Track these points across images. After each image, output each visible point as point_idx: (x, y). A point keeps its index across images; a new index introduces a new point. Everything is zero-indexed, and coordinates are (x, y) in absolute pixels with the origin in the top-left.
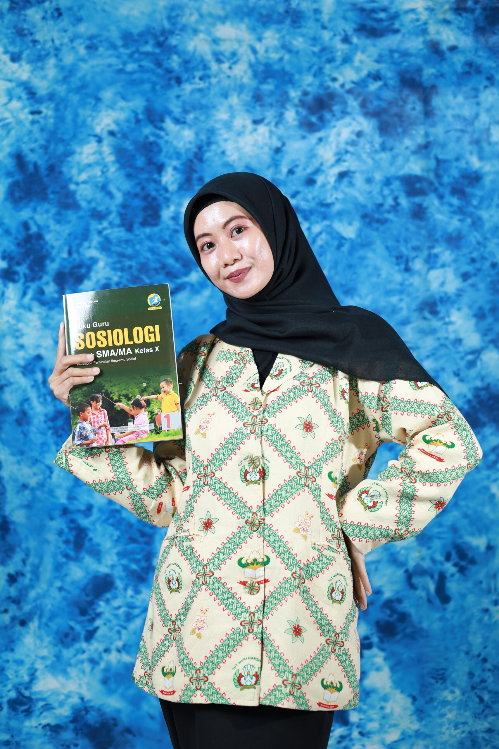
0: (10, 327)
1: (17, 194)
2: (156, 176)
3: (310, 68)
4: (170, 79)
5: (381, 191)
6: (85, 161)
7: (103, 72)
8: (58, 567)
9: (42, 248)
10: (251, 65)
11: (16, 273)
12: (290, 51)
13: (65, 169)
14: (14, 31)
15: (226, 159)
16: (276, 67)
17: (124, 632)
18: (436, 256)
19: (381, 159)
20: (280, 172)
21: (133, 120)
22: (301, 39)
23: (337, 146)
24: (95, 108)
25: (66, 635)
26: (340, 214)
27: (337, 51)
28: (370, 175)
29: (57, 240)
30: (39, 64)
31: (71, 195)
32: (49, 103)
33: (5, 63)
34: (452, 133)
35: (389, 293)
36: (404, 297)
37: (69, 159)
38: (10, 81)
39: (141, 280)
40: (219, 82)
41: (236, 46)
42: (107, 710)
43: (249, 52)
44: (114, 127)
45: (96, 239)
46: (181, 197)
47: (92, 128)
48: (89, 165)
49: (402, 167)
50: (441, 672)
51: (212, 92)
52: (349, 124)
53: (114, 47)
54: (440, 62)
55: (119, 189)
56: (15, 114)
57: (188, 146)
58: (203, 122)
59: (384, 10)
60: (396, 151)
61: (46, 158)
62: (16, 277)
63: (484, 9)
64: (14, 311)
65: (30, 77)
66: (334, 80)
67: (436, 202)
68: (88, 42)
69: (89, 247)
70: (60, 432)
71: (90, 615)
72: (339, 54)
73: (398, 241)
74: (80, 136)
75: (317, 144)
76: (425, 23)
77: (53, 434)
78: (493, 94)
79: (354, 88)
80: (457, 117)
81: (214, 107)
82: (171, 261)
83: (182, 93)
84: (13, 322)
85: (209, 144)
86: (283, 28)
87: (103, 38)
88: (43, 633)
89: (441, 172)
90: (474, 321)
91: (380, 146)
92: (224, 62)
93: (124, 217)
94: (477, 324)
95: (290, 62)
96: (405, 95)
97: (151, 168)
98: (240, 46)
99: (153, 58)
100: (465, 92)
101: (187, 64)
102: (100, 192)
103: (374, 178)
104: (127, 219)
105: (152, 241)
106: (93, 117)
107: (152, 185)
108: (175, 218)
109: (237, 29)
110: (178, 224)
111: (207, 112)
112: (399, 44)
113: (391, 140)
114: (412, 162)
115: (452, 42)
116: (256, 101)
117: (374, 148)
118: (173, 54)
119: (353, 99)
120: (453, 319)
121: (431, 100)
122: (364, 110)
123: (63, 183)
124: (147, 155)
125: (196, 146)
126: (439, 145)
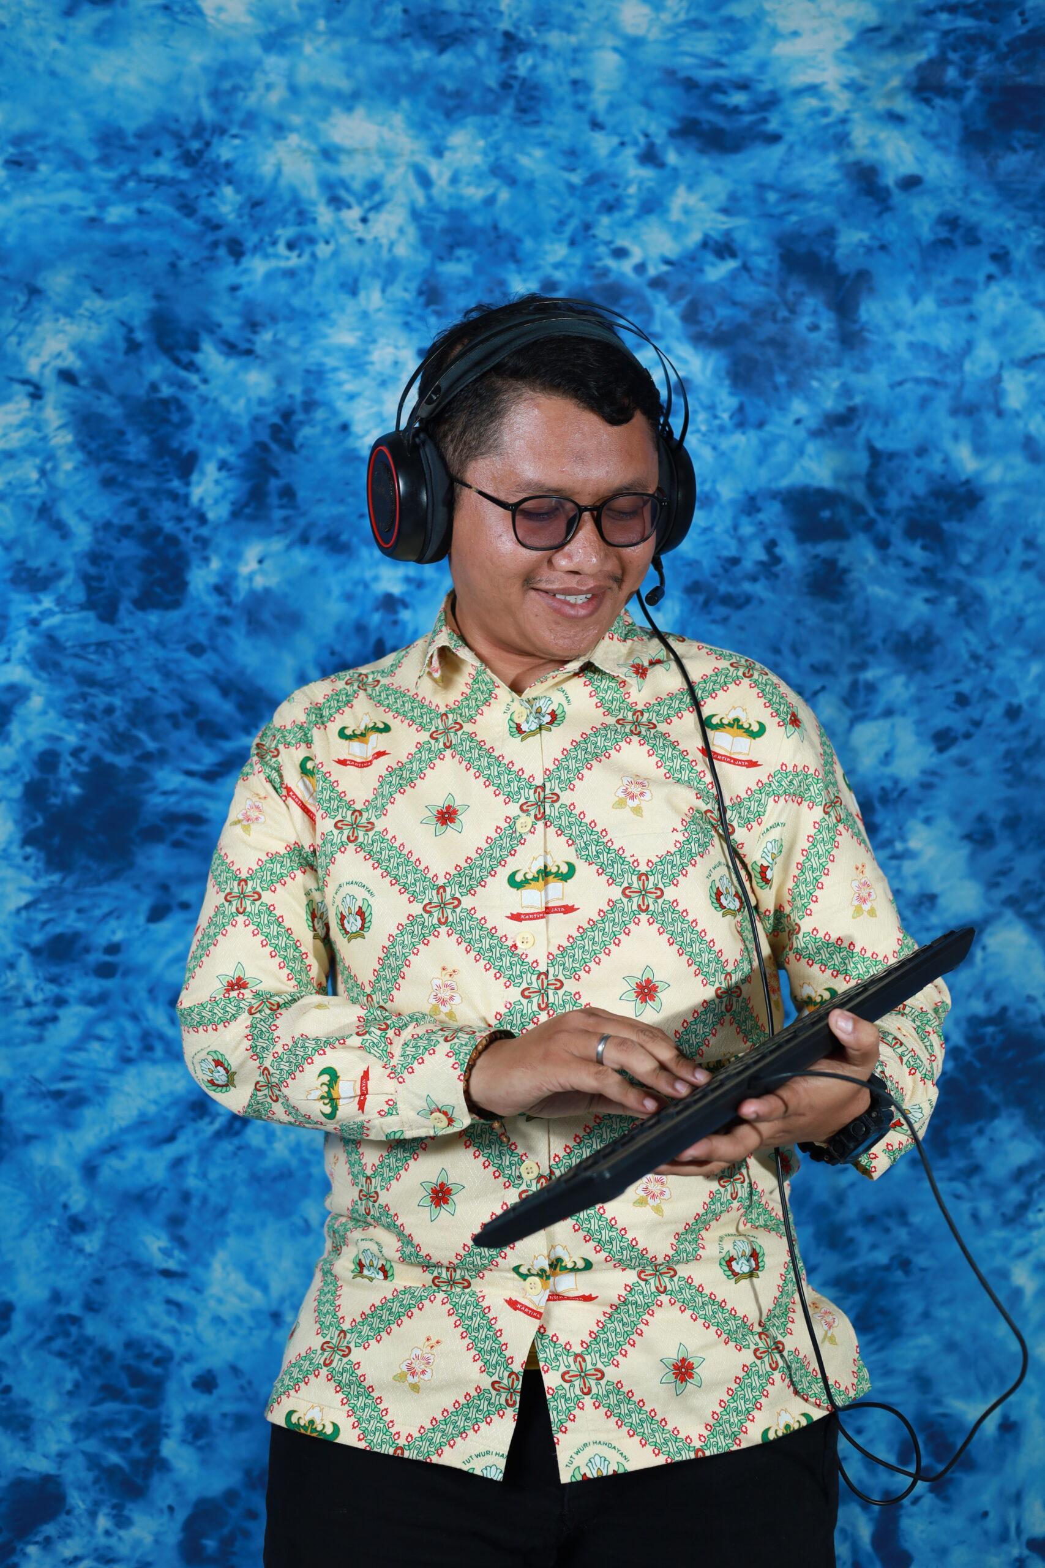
2: (176, 484)
3: (562, 223)
4: (215, 244)
5: (735, 528)
7: (47, 223)
10: (415, 215)
12: (512, 182)
15: (351, 443)
16: (478, 220)
18: (871, 688)
19: (735, 448)
21: (121, 345)
22: (538, 153)
24: (27, 314)
27: (628, 183)
28: (707, 487)
34: (908, 386)
39: (137, 742)
40: (335, 254)
41: (379, 167)
43: (412, 180)
44: (72, 361)
45: (23, 640)
46: (239, 537)
47: (17, 361)
48: (10, 455)
49: (786, 468)
51: (319, 279)
53: (77, 163)
54: (880, 214)
55: (83, 516)
57: (257, 410)
58: (296, 351)
59: (743, 86)
60: (768, 428)
63: (986, 89)
66: (620, 253)
67: (870, 555)
68: (11, 150)
69: (7, 660)
72: (632, 190)
73: (776, 651)
76: (844, 121)
78: (1009, 294)
79: (667, 273)
80: (921, 349)
81: (323, 315)
82: (210, 696)
83: (244, 280)
85: (309, 406)
86: (495, 126)
87: (49, 141)
89: (882, 481)
90: (965, 850)
91: (731, 417)
92: (349, 207)
93: (94, 584)
94: (972, 858)
95: (511, 208)
96: (794, 293)
97: (165, 465)
98: (390, 166)
99: (173, 191)
100: (940, 289)
101: (258, 209)
102: (36, 522)
103: (718, 494)
104: (101, 589)
105: (163, 644)
106: (21, 335)
107: (167, 505)
108: (222, 589)
109: (382, 124)
110: (229, 603)
111: (305, 328)
112: (780, 168)
113: (760, 402)
114: (810, 457)
115: (909, 167)
116: (428, 304)
117: (717, 422)
118: (223, 183)
119: (665, 303)
120: (913, 844)
121: (858, 306)
122: (694, 330)
124: (154, 431)
125: (277, 411)
126: (877, 415)
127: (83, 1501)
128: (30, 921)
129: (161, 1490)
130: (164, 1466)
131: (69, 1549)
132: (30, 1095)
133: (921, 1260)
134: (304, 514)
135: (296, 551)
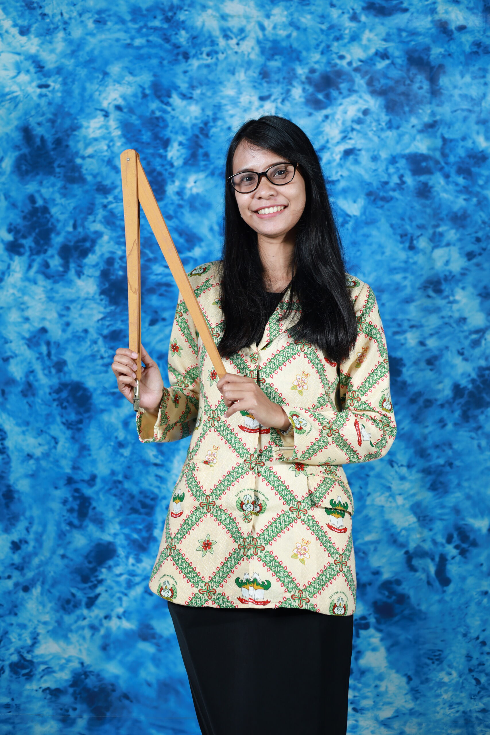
0: (15, 300)
1: (24, 168)
2: (161, 151)
3: (318, 45)
4: (178, 54)
5: (387, 169)
6: (92, 136)
7: (111, 46)
8: (61, 535)
9: (48, 221)
10: (259, 42)
11: (22, 246)
12: (298, 28)
13: (71, 143)
14: (23, 4)
16: (284, 44)
17: (125, 598)
18: (441, 235)
19: (387, 137)
21: (140, 95)
22: (309, 17)
23: (343, 123)
24: (102, 82)
25: (68, 602)
27: (345, 29)
28: (376, 153)
29: (62, 213)
30: (48, 38)
31: (77, 168)
32: (57, 76)
33: (13, 36)
34: (459, 112)
35: (392, 270)
36: (408, 275)
37: (76, 133)
38: (19, 54)
39: (145, 254)
40: (226, 58)
41: (244, 22)
42: (106, 675)
43: (257, 28)
44: (120, 102)
45: (101, 213)
46: (186, 172)
47: (99, 102)
48: (96, 140)
49: (408, 146)
50: (437, 653)
51: (219, 68)
52: (356, 102)
53: (123, 21)
54: (449, 41)
56: (23, 88)
57: (194, 121)
58: (210, 97)
60: (401, 129)
61: (53, 131)
62: (22, 250)
64: (20, 284)
65: (38, 51)
66: (342, 57)
67: (442, 181)
68: (96, 16)
69: (94, 221)
70: (65, 404)
71: (91, 582)
72: (347, 32)
73: (403, 219)
74: (87, 110)
75: (323, 121)
76: (434, 3)
77: (57, 405)
79: (361, 66)
80: (464, 97)
81: (221, 83)
83: (189, 68)
84: (19, 295)
85: (215, 119)
86: (291, 6)
87: (111, 13)
88: (45, 599)
89: (447, 151)
90: (478, 300)
91: (386, 124)
92: (232, 39)
94: (481, 303)
95: (298, 39)
96: (413, 74)
97: (157, 144)
98: (248, 22)
99: (161, 33)
100: (473, 72)
101: (195, 40)
102: (106, 166)
103: (380, 156)
106: (100, 91)
107: (158, 160)
108: (180, 193)
109: (246, 5)
110: (182, 199)
111: (213, 88)
112: (408, 23)
113: (398, 118)
114: (418, 141)
115: (461, 22)
116: (263, 78)
117: (380, 127)
118: (181, 30)
119: (360, 78)
120: (457, 297)
121: (438, 79)
122: (371, 89)
123: (70, 157)
124: (153, 130)
125: (202, 122)
126: (446, 124)
127: (124, 552)
128: (103, 325)
129: (153, 549)
130: (154, 539)
131: (118, 570)
132: (103, 394)
133: (457, 463)
134: (212, 163)
135: (209, 179)
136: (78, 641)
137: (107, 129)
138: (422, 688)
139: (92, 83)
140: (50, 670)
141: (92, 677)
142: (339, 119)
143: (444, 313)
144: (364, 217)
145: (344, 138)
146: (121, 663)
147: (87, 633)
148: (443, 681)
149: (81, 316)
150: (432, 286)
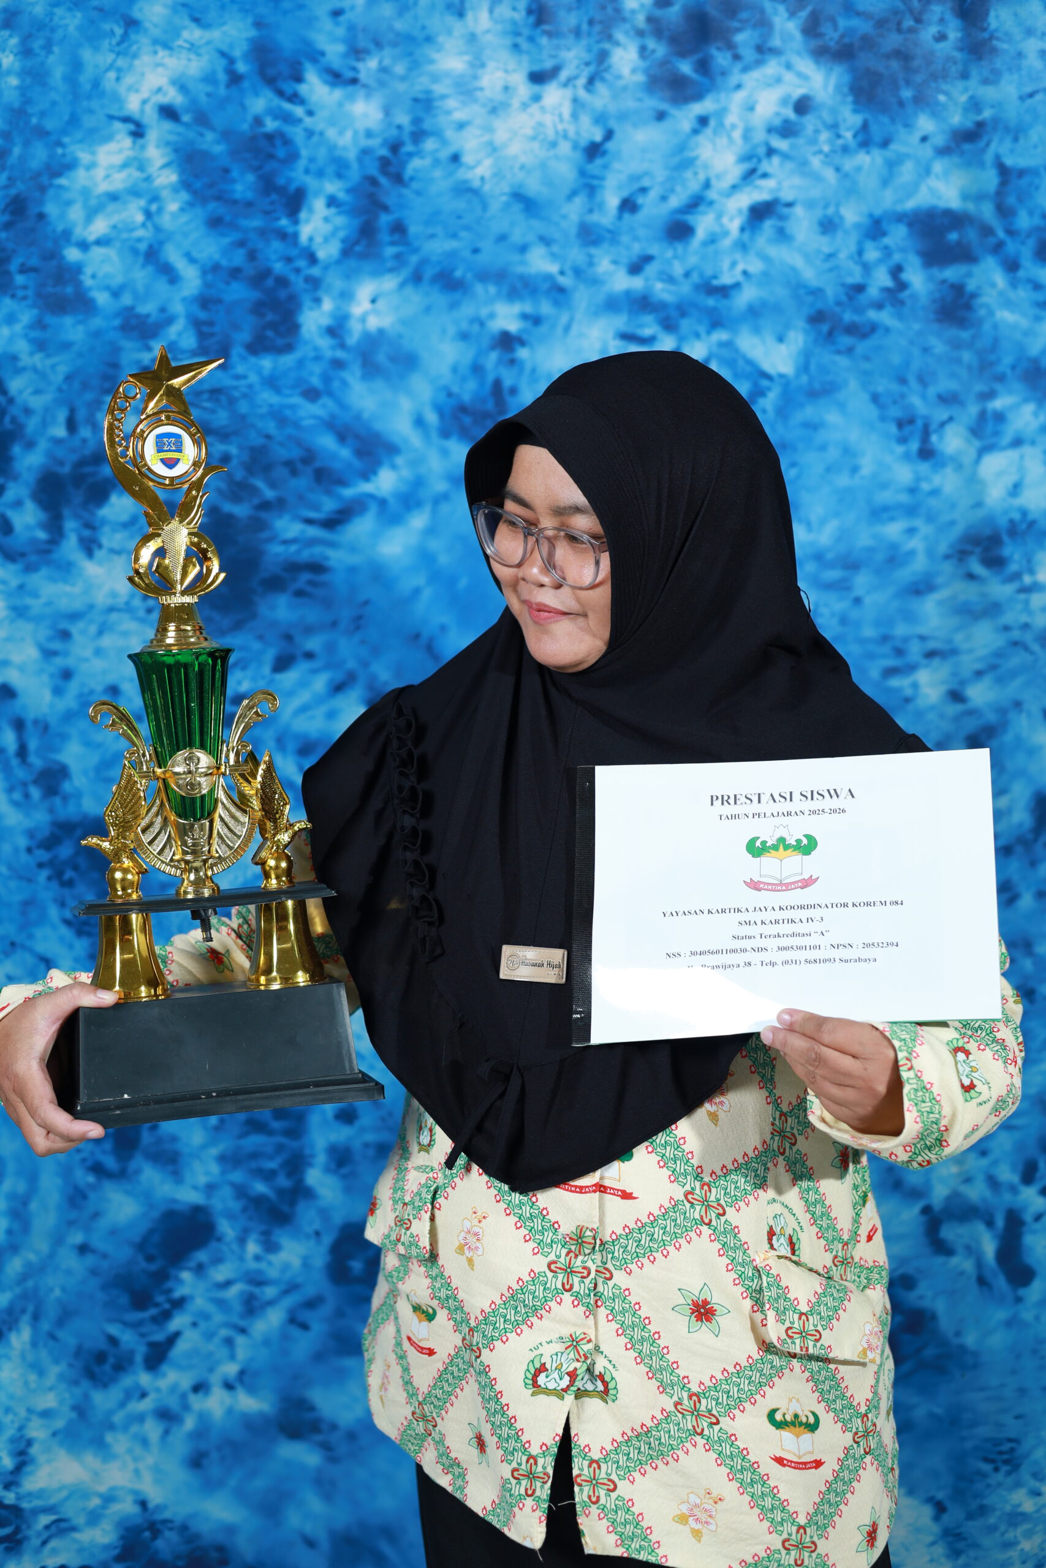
5: (860, 253)
6: (103, 187)
8: (76, 1197)
13: (51, 209)
15: (462, 174)
17: (240, 1340)
18: (1000, 417)
19: (859, 169)
20: (601, 206)
21: (222, 77)
23: (747, 135)
24: (124, 47)
25: (100, 1357)
26: (754, 313)
28: (830, 211)
29: (37, 392)
31: (69, 274)
34: (1039, 97)
35: (879, 513)
36: (918, 523)
37: (62, 181)
39: (255, 491)
42: (205, 1528)
44: (173, 96)
46: (348, 276)
47: (117, 99)
48: (114, 197)
49: (912, 189)
50: (1006, 1447)
52: (778, 80)
55: (192, 260)
57: (365, 143)
58: (403, 79)
60: (893, 146)
61: (3, 179)
67: (1000, 279)
70: (69, 874)
71: (157, 1305)
73: (903, 381)
74: (88, 121)
75: (695, 132)
77: (49, 878)
81: (429, 39)
82: (327, 442)
83: (345, 4)
85: (418, 136)
88: (44, 1354)
89: (1011, 200)
91: (855, 136)
93: (205, 329)
97: (272, 203)
102: (144, 266)
103: (841, 218)
104: (212, 335)
105: (277, 390)
107: (276, 245)
108: (335, 331)
110: (342, 346)
111: (411, 54)
113: (885, 119)
114: (937, 176)
116: (538, 23)
117: (840, 142)
119: (786, 15)
120: (1041, 576)
121: (987, 15)
122: (814, 43)
123: (49, 245)
124: (260, 168)
125: (385, 142)
126: (1007, 130)
127: (233, 1228)
129: (307, 1216)
130: (308, 1193)
131: (221, 1273)
134: (416, 250)
135: (409, 290)
136: (130, 1451)
137: (141, 168)
138: (972, 1527)
139: (96, 49)
140: (63, 1525)
141: (168, 1534)
142: (734, 126)
143: (1008, 618)
144: (804, 379)
145: (750, 175)
146: (241, 1495)
147: (153, 1429)
148: (1020, 1510)
149: (98, 652)
150: (978, 550)
